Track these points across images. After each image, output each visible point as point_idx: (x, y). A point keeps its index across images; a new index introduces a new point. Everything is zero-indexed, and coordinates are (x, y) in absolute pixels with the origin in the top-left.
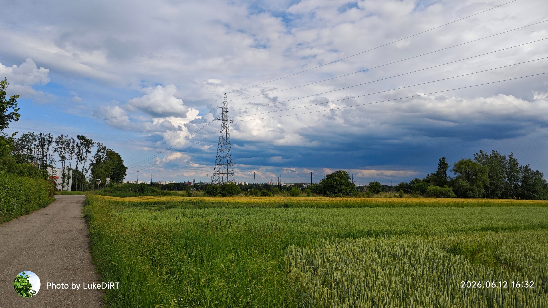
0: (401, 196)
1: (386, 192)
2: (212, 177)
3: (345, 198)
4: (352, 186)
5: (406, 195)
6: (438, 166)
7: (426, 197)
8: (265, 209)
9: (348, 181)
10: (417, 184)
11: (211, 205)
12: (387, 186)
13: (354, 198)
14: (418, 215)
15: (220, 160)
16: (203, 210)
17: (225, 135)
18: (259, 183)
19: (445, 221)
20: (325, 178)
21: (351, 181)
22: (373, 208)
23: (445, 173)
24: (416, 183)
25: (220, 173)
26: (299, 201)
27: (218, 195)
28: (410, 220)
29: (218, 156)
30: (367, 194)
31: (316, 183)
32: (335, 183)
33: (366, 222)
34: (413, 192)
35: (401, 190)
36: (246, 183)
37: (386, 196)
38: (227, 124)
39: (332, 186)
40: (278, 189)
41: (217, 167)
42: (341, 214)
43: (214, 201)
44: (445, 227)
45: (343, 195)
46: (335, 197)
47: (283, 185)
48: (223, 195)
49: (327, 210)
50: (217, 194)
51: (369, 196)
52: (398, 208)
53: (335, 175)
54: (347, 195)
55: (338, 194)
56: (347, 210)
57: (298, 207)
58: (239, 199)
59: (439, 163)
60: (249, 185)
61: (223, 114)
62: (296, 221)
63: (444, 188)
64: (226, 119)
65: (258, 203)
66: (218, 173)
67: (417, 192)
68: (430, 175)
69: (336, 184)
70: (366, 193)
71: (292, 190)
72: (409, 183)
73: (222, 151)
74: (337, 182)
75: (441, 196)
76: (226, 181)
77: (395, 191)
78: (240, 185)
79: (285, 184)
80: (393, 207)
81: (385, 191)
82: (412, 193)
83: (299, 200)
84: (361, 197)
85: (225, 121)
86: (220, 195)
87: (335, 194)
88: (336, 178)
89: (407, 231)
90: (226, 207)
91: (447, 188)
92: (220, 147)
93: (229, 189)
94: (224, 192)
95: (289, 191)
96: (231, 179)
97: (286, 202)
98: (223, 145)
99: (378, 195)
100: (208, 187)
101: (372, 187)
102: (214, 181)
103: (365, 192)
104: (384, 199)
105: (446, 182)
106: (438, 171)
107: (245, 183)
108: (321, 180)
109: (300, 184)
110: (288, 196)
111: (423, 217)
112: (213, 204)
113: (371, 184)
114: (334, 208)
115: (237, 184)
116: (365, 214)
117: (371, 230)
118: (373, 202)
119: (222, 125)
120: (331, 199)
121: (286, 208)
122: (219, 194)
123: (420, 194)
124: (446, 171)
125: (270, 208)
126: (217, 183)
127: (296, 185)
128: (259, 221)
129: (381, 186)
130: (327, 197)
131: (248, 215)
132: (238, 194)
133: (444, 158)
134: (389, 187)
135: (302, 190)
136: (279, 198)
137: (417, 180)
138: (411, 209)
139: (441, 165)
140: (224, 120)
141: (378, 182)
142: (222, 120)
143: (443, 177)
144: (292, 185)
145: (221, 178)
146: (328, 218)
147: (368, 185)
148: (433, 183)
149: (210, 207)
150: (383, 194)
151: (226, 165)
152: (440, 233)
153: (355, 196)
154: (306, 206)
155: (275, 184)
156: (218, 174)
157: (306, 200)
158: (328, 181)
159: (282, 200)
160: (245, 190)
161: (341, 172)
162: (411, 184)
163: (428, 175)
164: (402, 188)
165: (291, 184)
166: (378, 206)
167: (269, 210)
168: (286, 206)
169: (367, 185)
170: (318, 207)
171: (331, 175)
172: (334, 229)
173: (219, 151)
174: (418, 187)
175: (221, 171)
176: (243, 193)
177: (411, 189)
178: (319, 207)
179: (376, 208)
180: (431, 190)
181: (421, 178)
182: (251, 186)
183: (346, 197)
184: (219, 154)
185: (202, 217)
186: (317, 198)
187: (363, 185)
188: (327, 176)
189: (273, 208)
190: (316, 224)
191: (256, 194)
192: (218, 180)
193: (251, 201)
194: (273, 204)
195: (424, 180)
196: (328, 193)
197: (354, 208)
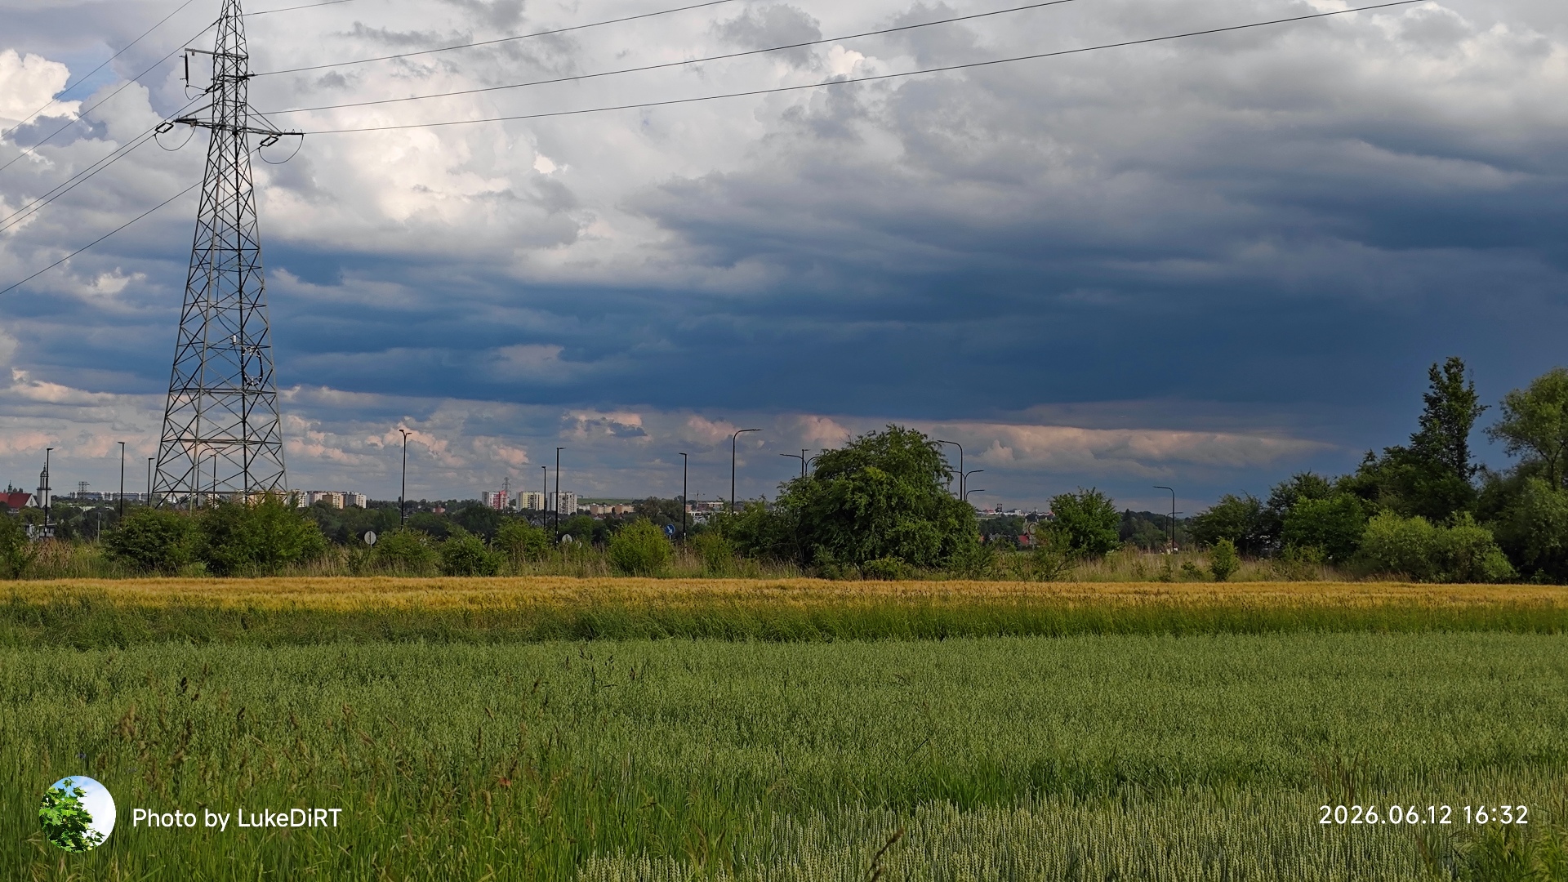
0: (1220, 575)
1: (1145, 548)
2: (154, 463)
3: (918, 585)
4: (957, 517)
5: (1249, 567)
6: (1421, 408)
7: (1357, 580)
8: (459, 648)
9: (933, 488)
10: (1310, 507)
11: (144, 625)
12: (1147, 515)
13: (966, 582)
14: (1311, 678)
15: (196, 361)
16: (94, 654)
17: (227, 217)
18: (431, 499)
19: (1449, 705)
20: (811, 470)
21: (953, 489)
22: (1070, 641)
23: (1461, 448)
24: (1302, 499)
25: (197, 441)
26: (658, 604)
27: (185, 568)
28: (1264, 706)
29: (184, 340)
30: (1038, 560)
31: (757, 498)
32: (863, 500)
33: (1029, 717)
34: (1289, 549)
35: (1222, 540)
36: (352, 496)
37: (1140, 574)
38: (242, 154)
39: (846, 515)
40: (540, 531)
41: (179, 404)
42: (889, 671)
43: (163, 605)
44: (1448, 739)
45: (909, 567)
46: (865, 576)
47: (572, 507)
48: (220, 568)
49: (817, 651)
50: (179, 564)
51: (1049, 568)
52: (1204, 640)
53: (863, 454)
54: (931, 565)
55: (877, 563)
56: (930, 649)
57: (654, 637)
58: (312, 591)
59: (1431, 393)
60: (375, 512)
61: (218, 93)
62: (638, 716)
63: (1454, 529)
64: (232, 122)
65: (421, 616)
66: (187, 436)
67: (1312, 552)
68: (1380, 456)
69: (870, 504)
70: (1031, 554)
71: (625, 537)
72: (1264, 501)
73: (212, 311)
74: (872, 496)
75: (1437, 573)
76: (238, 484)
77: (1193, 546)
78: (322, 508)
79: (581, 502)
80: (1177, 632)
81: (1137, 542)
82: (1279, 555)
83: (663, 597)
84: (1004, 577)
85: (227, 134)
86: (203, 566)
87: (860, 563)
88: (871, 470)
89: (1246, 761)
90: (231, 640)
91: (1467, 531)
92: (197, 287)
93: (254, 533)
94: (227, 552)
95: (608, 544)
96: (263, 471)
97: (586, 608)
98: (215, 274)
99: (1096, 568)
100: (127, 521)
101: (1066, 519)
102: (163, 487)
103: (1029, 548)
104: (1129, 587)
105: (1464, 498)
106: (1424, 435)
107: (350, 498)
108: (788, 481)
109: (670, 504)
110: (597, 573)
111: (1333, 685)
112: (153, 619)
113: (1061, 505)
114: (856, 642)
115: (302, 503)
116: (1024, 674)
117: (1051, 763)
118: (1071, 605)
119: (214, 158)
120: (838, 587)
121: (582, 642)
122: (192, 561)
123: (1324, 560)
124: (1462, 433)
125: (493, 640)
126: (184, 500)
127: (647, 509)
128: (423, 717)
129: (1115, 517)
130: (821, 576)
131: (363, 680)
132: (306, 558)
133: (1456, 363)
134: (1161, 522)
135: (678, 537)
136: (545, 587)
137: (1309, 487)
138: (1273, 644)
139: (1440, 400)
140: (223, 126)
141: (1099, 496)
142: (213, 127)
143: (1446, 465)
144: (625, 509)
145: (207, 467)
146: (818, 700)
147: (1044, 509)
148: (1392, 498)
149: (142, 639)
150: (1125, 559)
151: (231, 392)
152: (1421, 774)
153: (974, 569)
154: (700, 628)
155: (525, 505)
156: (187, 445)
157: (700, 596)
158: (825, 487)
159: (563, 593)
160: (353, 535)
161: (897, 436)
162: (1278, 507)
163: (1371, 457)
164: (1230, 529)
165: (618, 502)
166: (1096, 627)
167: (484, 652)
168: (585, 629)
169: (1039, 512)
170: (767, 638)
171: (844, 453)
172: (850, 756)
173: (195, 310)
174: (1313, 523)
175: (205, 429)
176: (334, 558)
177: (1274, 533)
178: (773, 635)
179: (1082, 640)
180: (1381, 539)
181: (1331, 476)
182: (383, 516)
183: (922, 578)
184: (192, 328)
185: (92, 696)
186: (761, 583)
187: (1017, 513)
188: (821, 461)
189: (509, 639)
190: (749, 729)
191: (415, 564)
192: (188, 480)
193: (385, 604)
194: (509, 617)
195: (1344, 487)
196: (824, 554)
197: (964, 640)
